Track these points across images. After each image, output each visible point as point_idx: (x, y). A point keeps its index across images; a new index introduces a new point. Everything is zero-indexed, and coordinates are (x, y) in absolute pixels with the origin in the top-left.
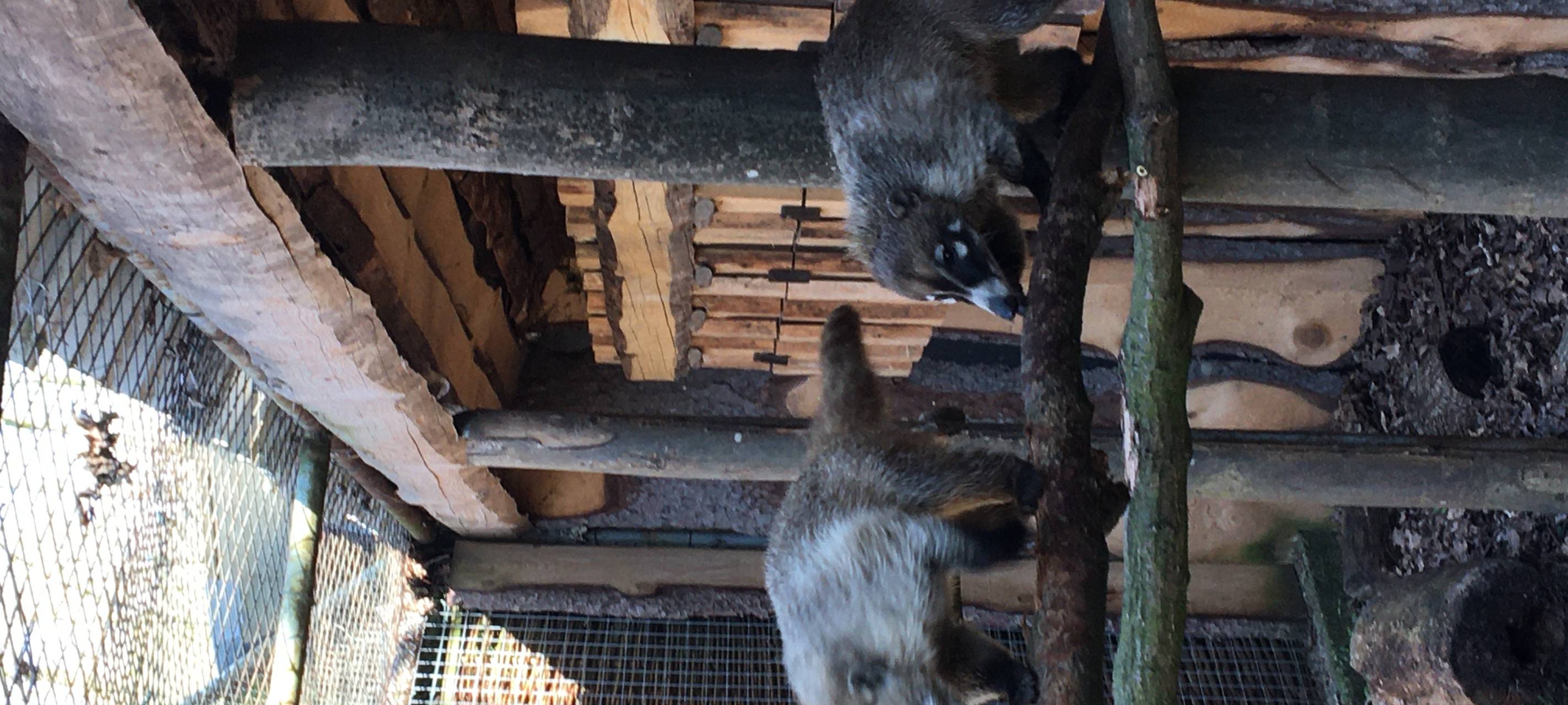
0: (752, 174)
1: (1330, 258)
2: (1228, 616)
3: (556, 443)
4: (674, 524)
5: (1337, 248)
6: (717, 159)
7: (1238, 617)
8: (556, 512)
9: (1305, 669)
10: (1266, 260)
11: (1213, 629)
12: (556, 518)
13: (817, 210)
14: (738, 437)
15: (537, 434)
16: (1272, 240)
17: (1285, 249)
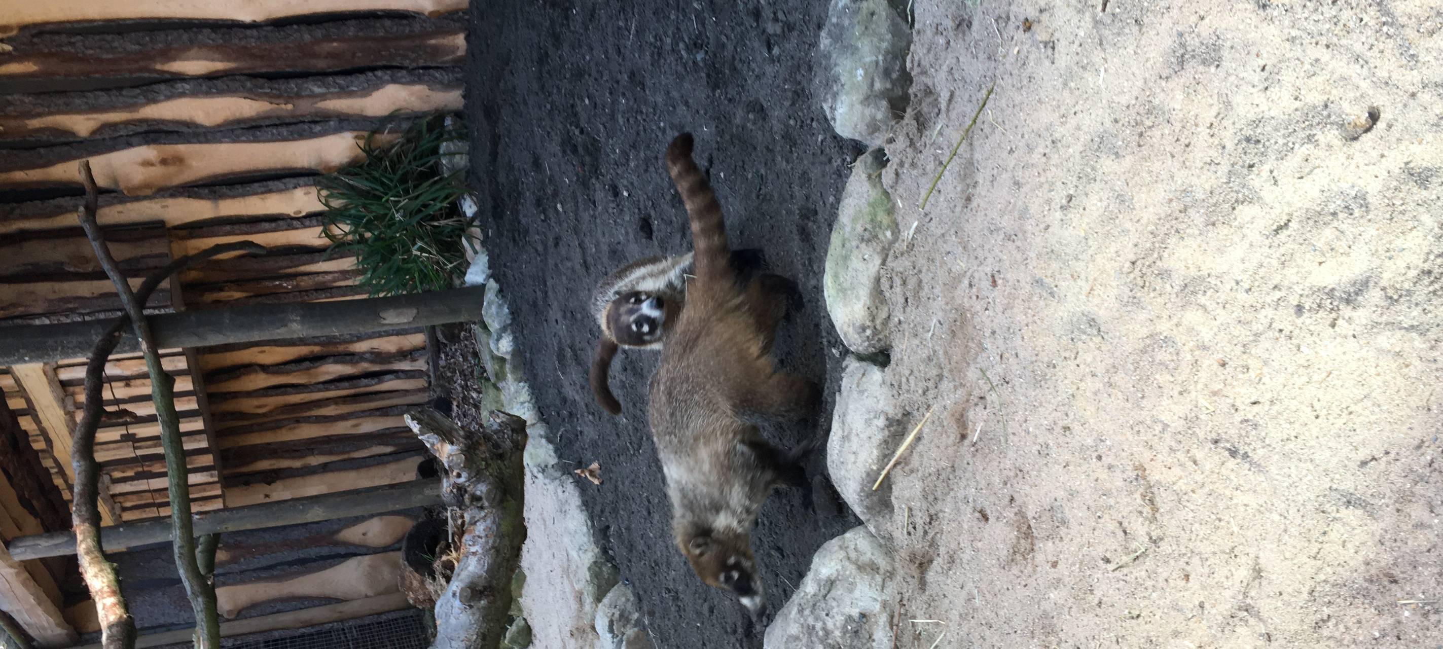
1: (404, 459)
2: (389, 612)
4: (146, 625)
5: (405, 454)
7: (394, 611)
8: (90, 630)
9: (421, 623)
10: (378, 464)
11: (384, 617)
12: (90, 633)
13: (134, 435)
14: (121, 529)
16: (380, 455)
17: (385, 458)
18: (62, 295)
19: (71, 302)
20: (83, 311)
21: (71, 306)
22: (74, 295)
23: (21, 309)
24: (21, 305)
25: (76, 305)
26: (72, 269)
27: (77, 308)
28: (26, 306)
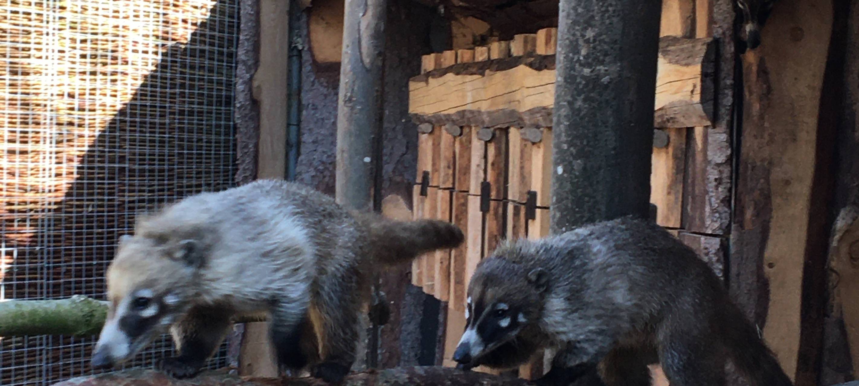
0: (560, 170)
3: (363, 26)
4: (304, 113)
6: (571, 144)
8: (313, 27)
12: (308, 27)
13: (533, 218)
14: (367, 160)
15: (370, 13)
18: (776, 201)
19: (757, 215)
20: (732, 237)
21: (749, 214)
22: (772, 224)
23: (756, 107)
24: (764, 109)
25: (748, 226)
26: (840, 223)
27: (741, 225)
28: (761, 117)
